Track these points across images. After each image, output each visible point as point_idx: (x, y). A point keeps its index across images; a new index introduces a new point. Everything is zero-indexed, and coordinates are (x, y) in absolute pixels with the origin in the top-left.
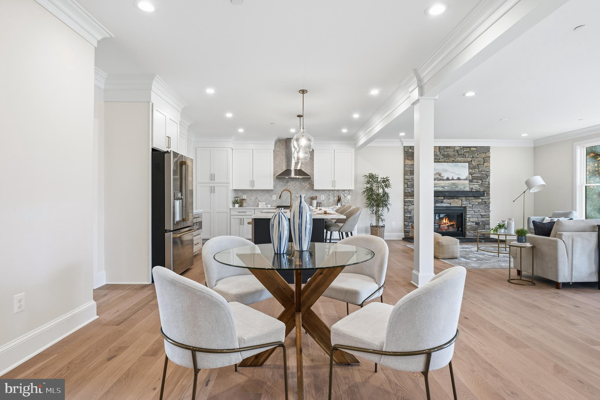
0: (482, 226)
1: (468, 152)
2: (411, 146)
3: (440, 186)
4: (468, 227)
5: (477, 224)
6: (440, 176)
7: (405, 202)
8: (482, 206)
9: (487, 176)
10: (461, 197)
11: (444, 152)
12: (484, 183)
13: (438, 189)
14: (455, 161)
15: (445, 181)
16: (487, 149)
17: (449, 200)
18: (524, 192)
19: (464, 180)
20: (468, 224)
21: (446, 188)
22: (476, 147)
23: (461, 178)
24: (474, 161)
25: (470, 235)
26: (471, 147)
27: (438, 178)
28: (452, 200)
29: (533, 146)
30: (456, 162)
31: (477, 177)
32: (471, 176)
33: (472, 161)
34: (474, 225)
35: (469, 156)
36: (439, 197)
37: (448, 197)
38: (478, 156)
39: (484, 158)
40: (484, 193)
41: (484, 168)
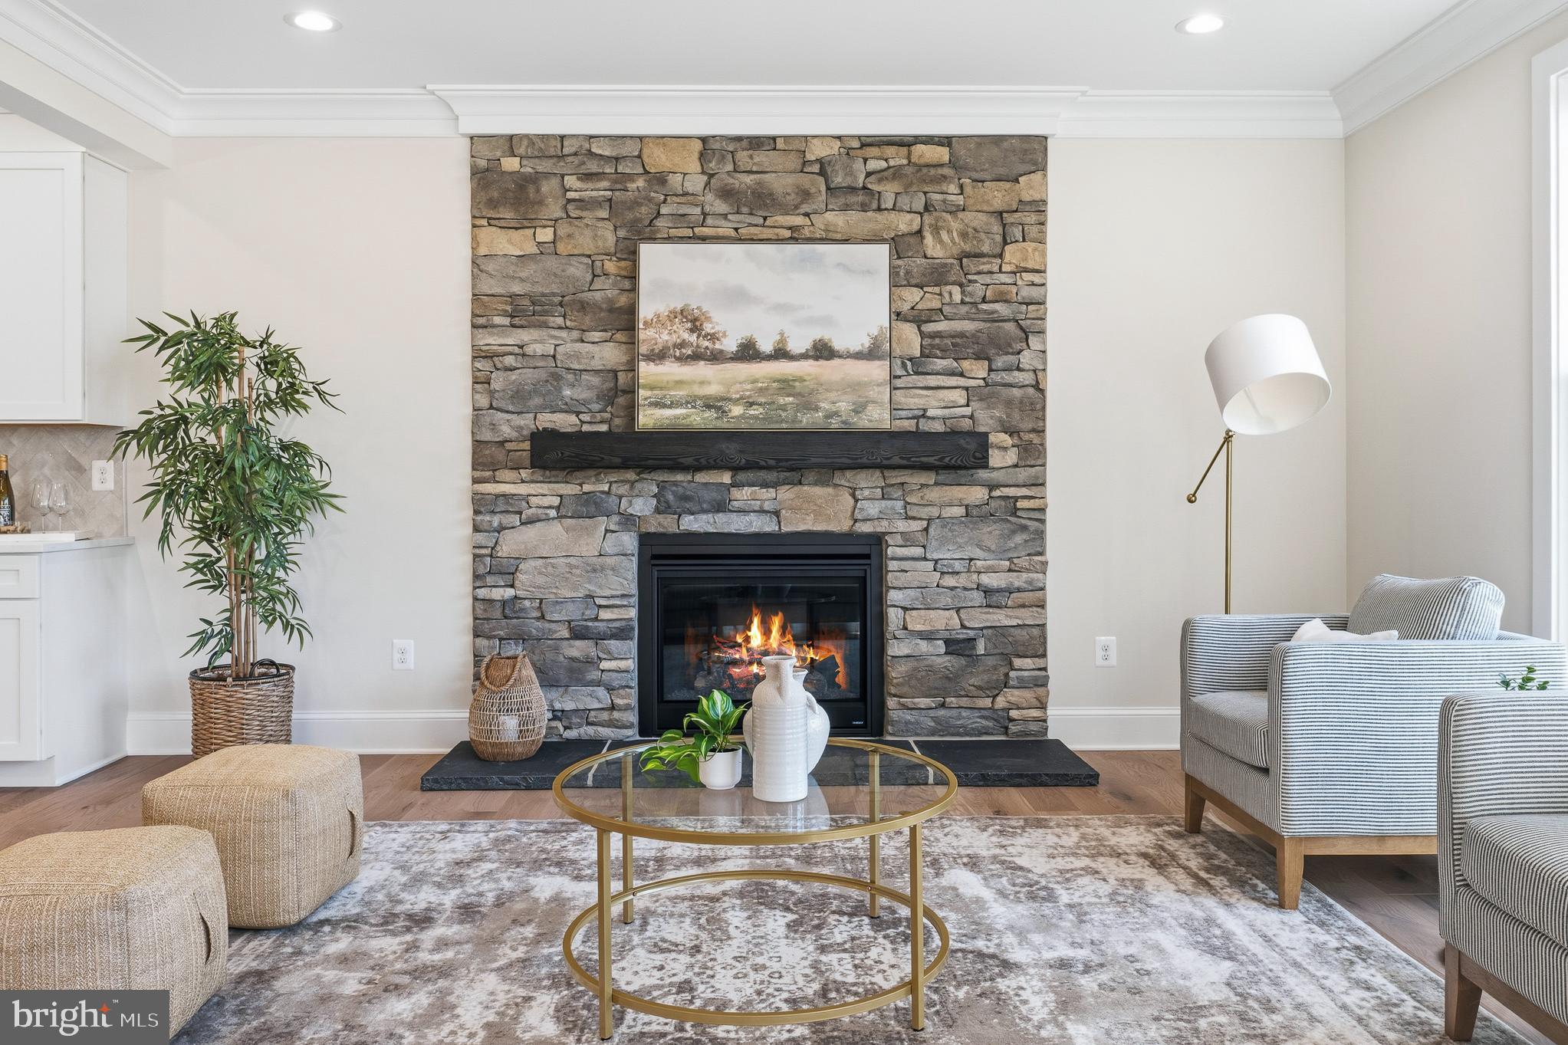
0: (991, 661)
2: (512, 136)
3: (690, 402)
4: (896, 673)
5: (958, 646)
6: (696, 328)
7: (480, 505)
8: (990, 533)
9: (1021, 328)
10: (849, 474)
11: (735, 171)
12: (1007, 377)
13: (677, 417)
14: (806, 232)
15: (730, 366)
16: (1029, 154)
17: (768, 494)
18: (1229, 435)
19: (858, 356)
20: (894, 649)
21: (737, 410)
22: (946, 141)
23: (838, 345)
24: (936, 230)
25: (908, 723)
26: (918, 140)
27: (682, 345)
28: (786, 494)
29: (1337, 129)
30: (811, 241)
31: (953, 337)
32: (909, 332)
33: (920, 232)
34: (939, 660)
35: (904, 202)
36: (698, 468)
37: (763, 475)
38: (960, 201)
39: (1001, 213)
40: (982, 442)
41: (1004, 278)
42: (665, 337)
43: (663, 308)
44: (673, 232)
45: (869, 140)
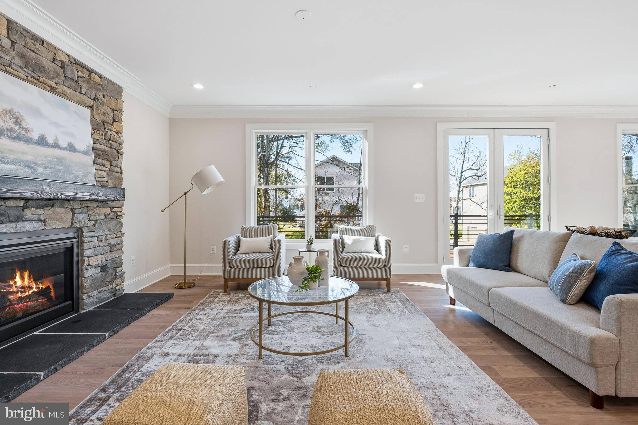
0: (111, 271)
1: (87, 82)
5: (104, 268)
8: (111, 225)
9: (118, 152)
10: (71, 202)
12: (114, 169)
14: (57, 91)
15: (35, 147)
16: (118, 92)
17: (40, 212)
18: (185, 194)
19: (83, 153)
20: (87, 274)
22: (100, 76)
23: (76, 146)
26: (92, 71)
27: (11, 130)
28: (48, 211)
29: (168, 116)
33: (92, 107)
34: (99, 275)
35: (88, 92)
37: (40, 202)
38: (105, 100)
39: (113, 110)
41: (114, 134)
42: (1, 124)
45: (78, 63)
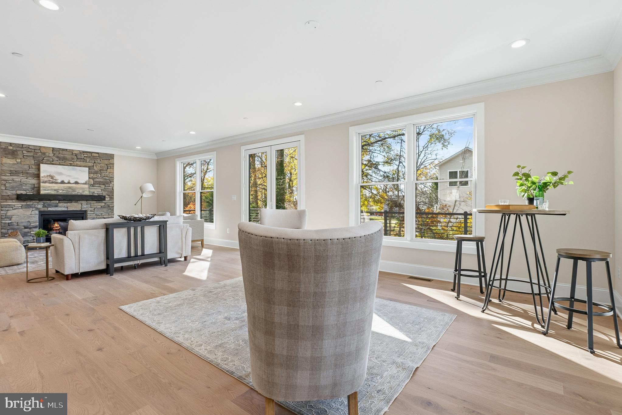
1: (89, 157)
2: (11, 143)
3: (52, 190)
6: (52, 178)
8: (105, 210)
9: (110, 181)
10: (81, 201)
11: (59, 154)
12: (108, 188)
13: (49, 192)
14: (73, 164)
15: (59, 184)
16: (111, 156)
17: (65, 204)
18: (141, 197)
19: (83, 184)
21: (61, 191)
22: (98, 153)
23: (79, 182)
24: (96, 166)
26: (93, 153)
27: (50, 181)
28: (69, 204)
29: (156, 159)
30: (74, 166)
31: (99, 181)
32: (92, 180)
33: (93, 166)
35: (90, 161)
36: (51, 200)
37: (64, 201)
38: (100, 162)
39: (107, 164)
40: (105, 197)
41: (107, 174)
42: (46, 179)
43: (45, 175)
44: (47, 162)
45: (84, 152)
